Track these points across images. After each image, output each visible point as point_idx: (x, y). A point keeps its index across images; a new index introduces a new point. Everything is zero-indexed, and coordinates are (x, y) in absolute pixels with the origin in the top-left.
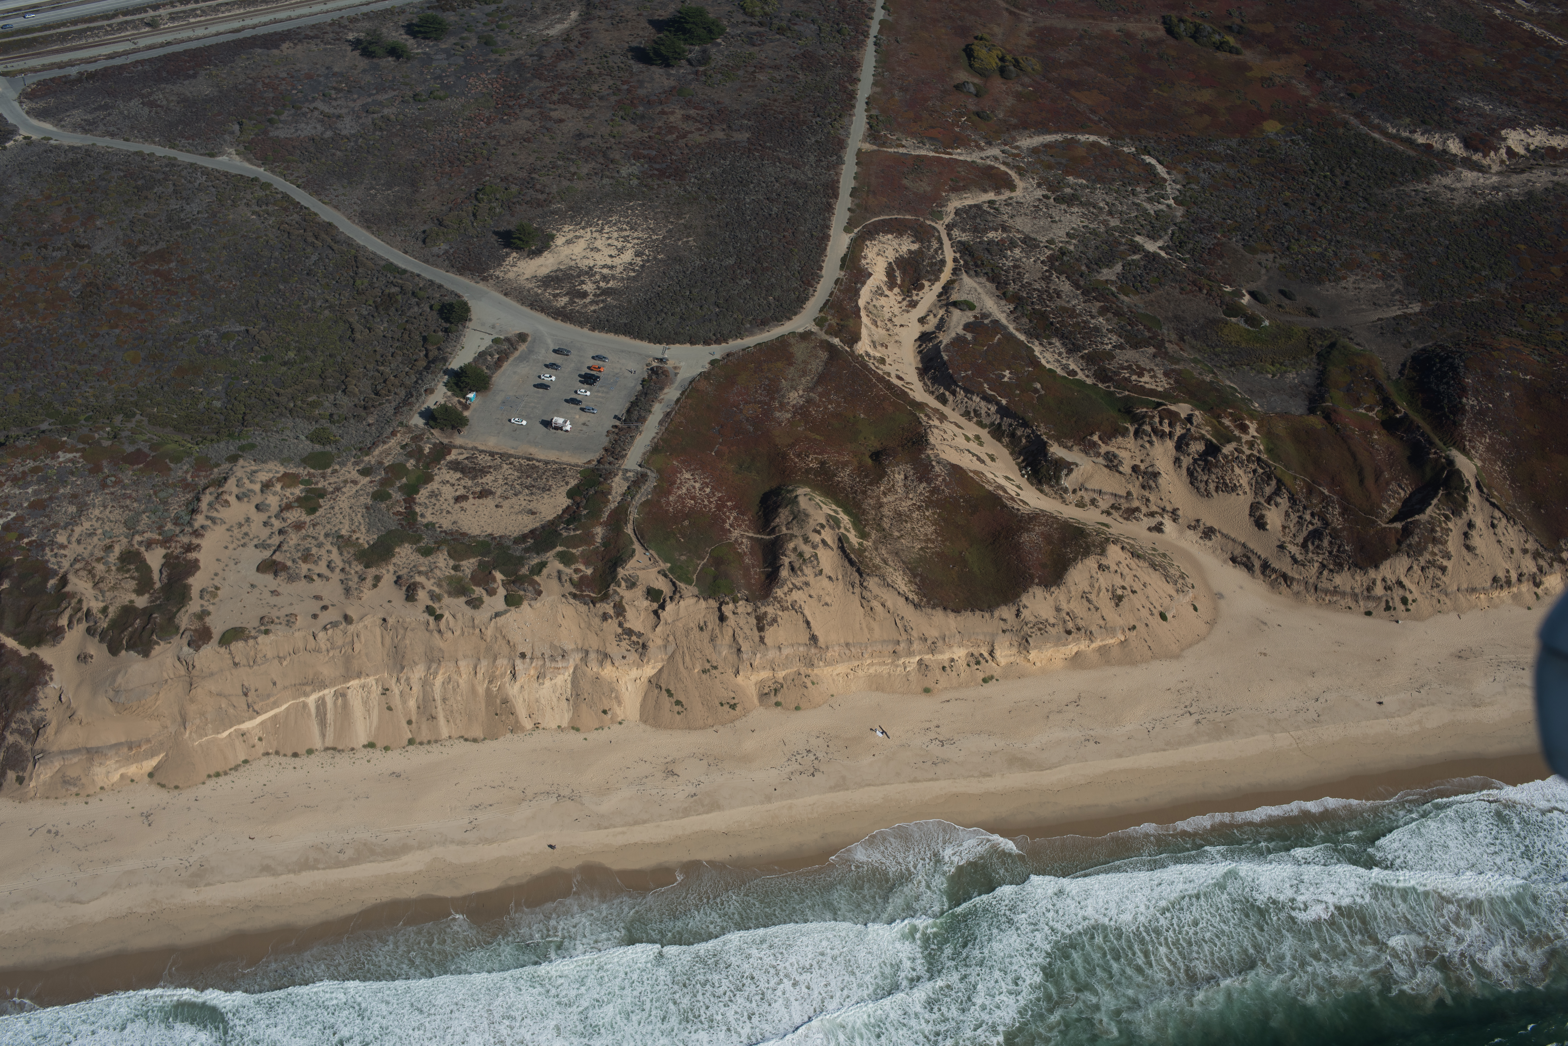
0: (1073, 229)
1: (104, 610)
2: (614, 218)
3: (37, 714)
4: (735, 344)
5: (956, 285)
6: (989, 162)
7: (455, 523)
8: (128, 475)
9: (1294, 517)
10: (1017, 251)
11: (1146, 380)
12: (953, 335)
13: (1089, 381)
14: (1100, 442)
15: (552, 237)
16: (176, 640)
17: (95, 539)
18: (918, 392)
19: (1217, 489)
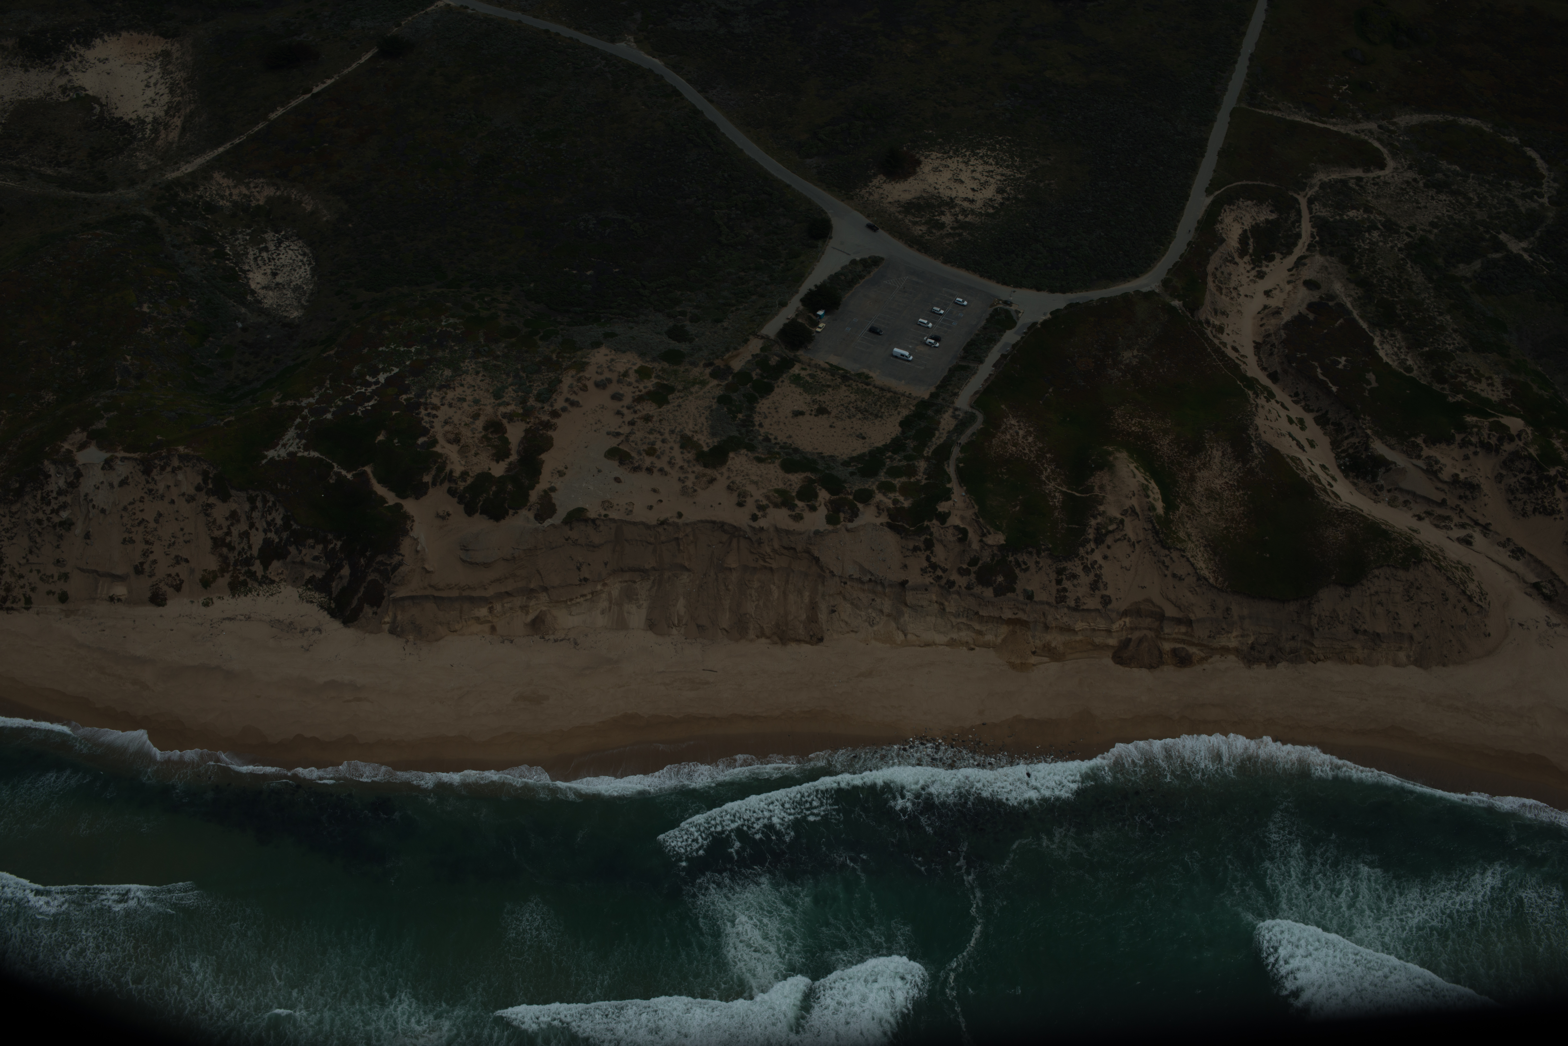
0: (1437, 217)
2: (981, 152)
3: (396, 559)
4: (1079, 296)
5: (1308, 262)
6: (1363, 136)
7: (790, 437)
8: (500, 348)
11: (1482, 389)
12: (1296, 313)
13: (1424, 380)
14: (1423, 446)
15: (919, 163)
16: (524, 512)
17: (465, 405)
18: (1252, 366)
19: (1535, 510)
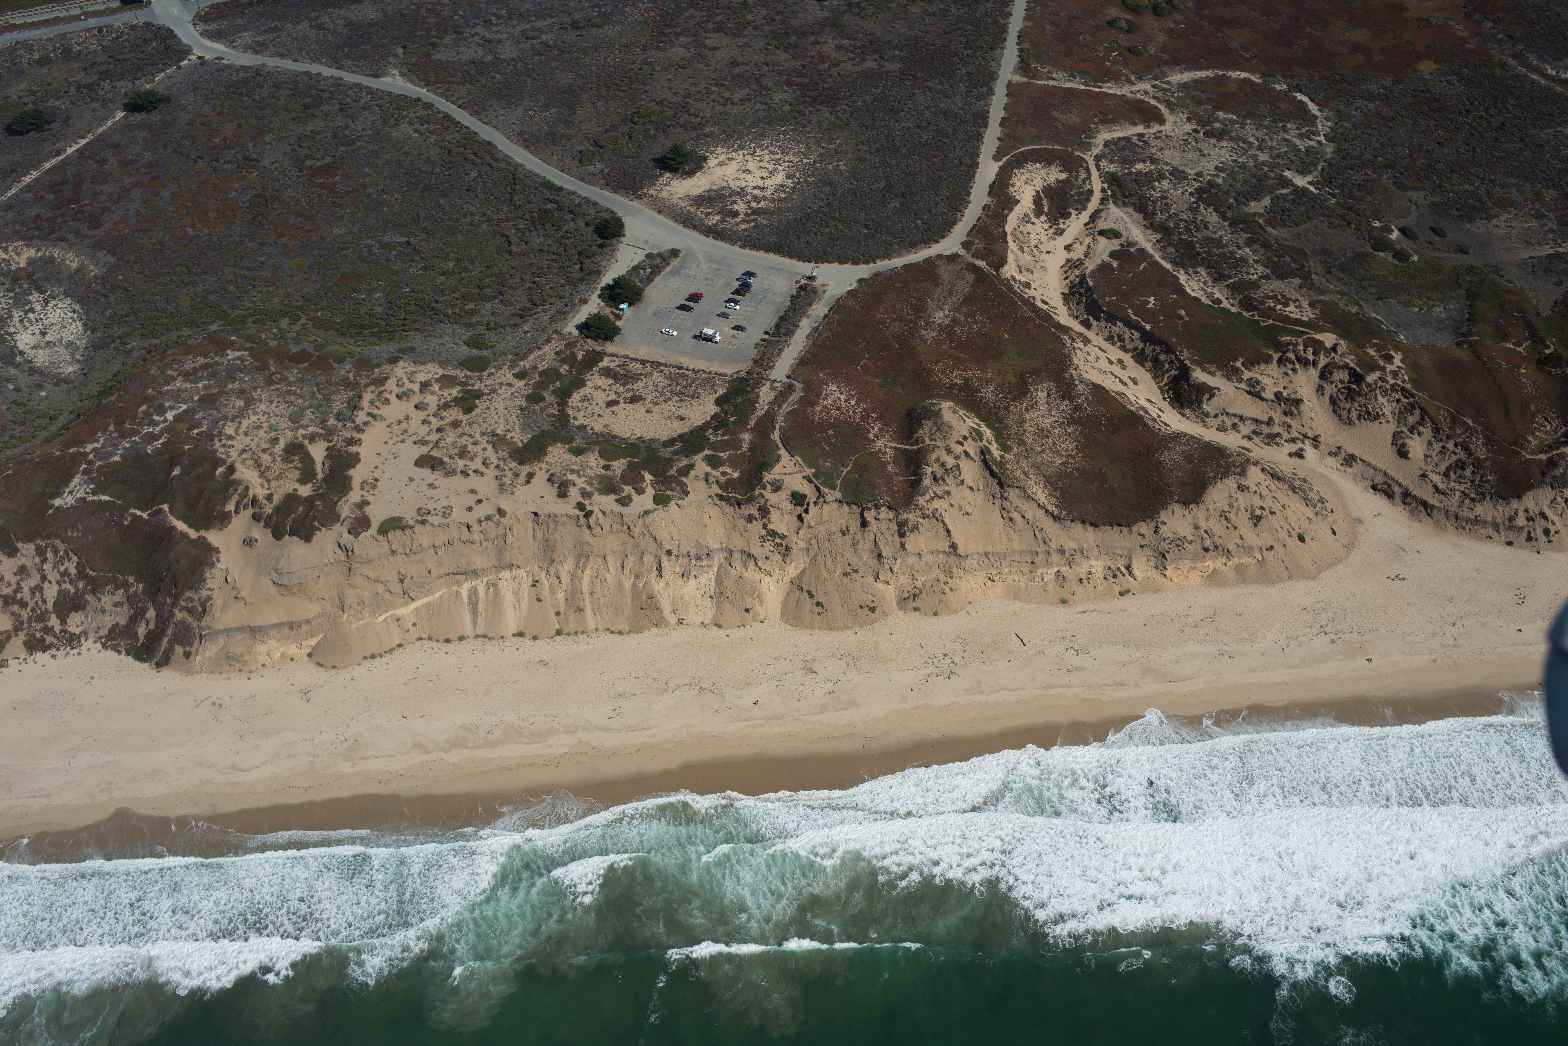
0: (1222, 162)
1: (269, 498)
2: (766, 142)
3: (204, 593)
4: (883, 265)
5: (1103, 214)
6: (1139, 96)
7: (606, 426)
8: (293, 374)
9: (1437, 447)
10: (1165, 183)
11: (1291, 310)
12: (1099, 262)
13: (1234, 310)
14: (1243, 369)
15: (705, 159)
16: (337, 527)
17: (262, 432)
18: (1063, 316)
19: (1359, 417)
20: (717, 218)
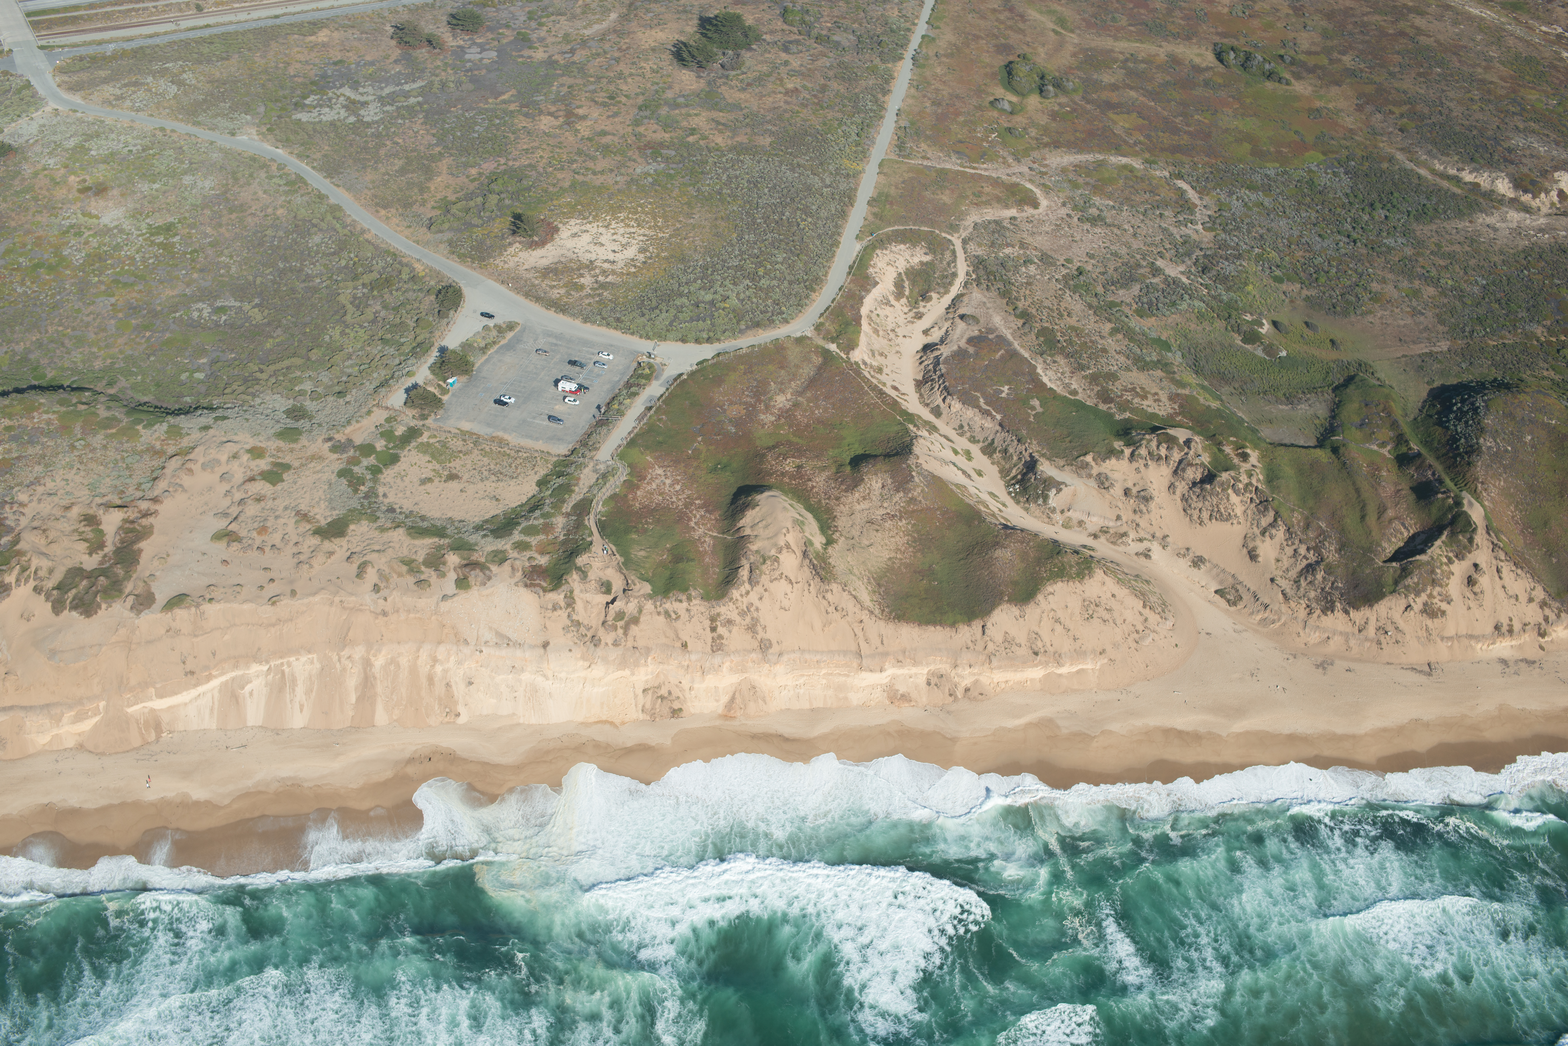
1: (52, 570)
2: (622, 215)
5: (965, 299)
6: (1014, 179)
9: (1289, 551)
10: (1032, 269)
11: (1148, 405)
12: (955, 348)
13: (1090, 402)
14: (1093, 463)
16: (119, 603)
17: (56, 499)
18: (912, 404)
19: (1211, 517)
20: (562, 291)
